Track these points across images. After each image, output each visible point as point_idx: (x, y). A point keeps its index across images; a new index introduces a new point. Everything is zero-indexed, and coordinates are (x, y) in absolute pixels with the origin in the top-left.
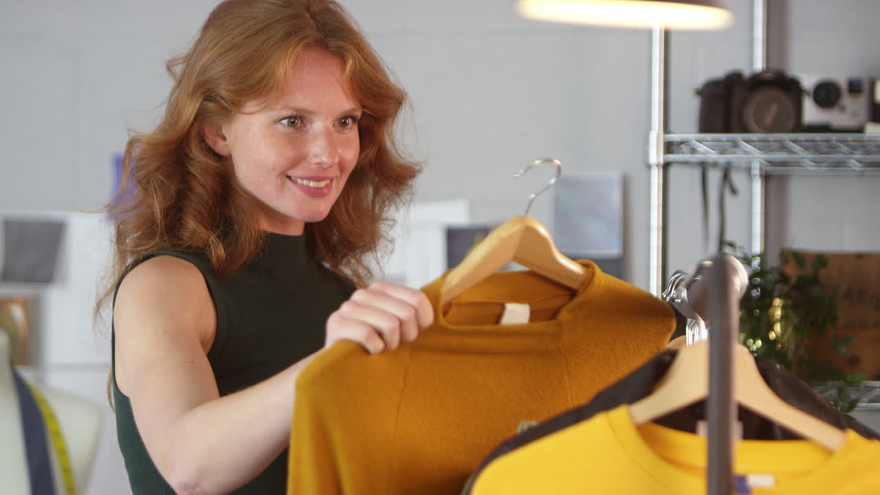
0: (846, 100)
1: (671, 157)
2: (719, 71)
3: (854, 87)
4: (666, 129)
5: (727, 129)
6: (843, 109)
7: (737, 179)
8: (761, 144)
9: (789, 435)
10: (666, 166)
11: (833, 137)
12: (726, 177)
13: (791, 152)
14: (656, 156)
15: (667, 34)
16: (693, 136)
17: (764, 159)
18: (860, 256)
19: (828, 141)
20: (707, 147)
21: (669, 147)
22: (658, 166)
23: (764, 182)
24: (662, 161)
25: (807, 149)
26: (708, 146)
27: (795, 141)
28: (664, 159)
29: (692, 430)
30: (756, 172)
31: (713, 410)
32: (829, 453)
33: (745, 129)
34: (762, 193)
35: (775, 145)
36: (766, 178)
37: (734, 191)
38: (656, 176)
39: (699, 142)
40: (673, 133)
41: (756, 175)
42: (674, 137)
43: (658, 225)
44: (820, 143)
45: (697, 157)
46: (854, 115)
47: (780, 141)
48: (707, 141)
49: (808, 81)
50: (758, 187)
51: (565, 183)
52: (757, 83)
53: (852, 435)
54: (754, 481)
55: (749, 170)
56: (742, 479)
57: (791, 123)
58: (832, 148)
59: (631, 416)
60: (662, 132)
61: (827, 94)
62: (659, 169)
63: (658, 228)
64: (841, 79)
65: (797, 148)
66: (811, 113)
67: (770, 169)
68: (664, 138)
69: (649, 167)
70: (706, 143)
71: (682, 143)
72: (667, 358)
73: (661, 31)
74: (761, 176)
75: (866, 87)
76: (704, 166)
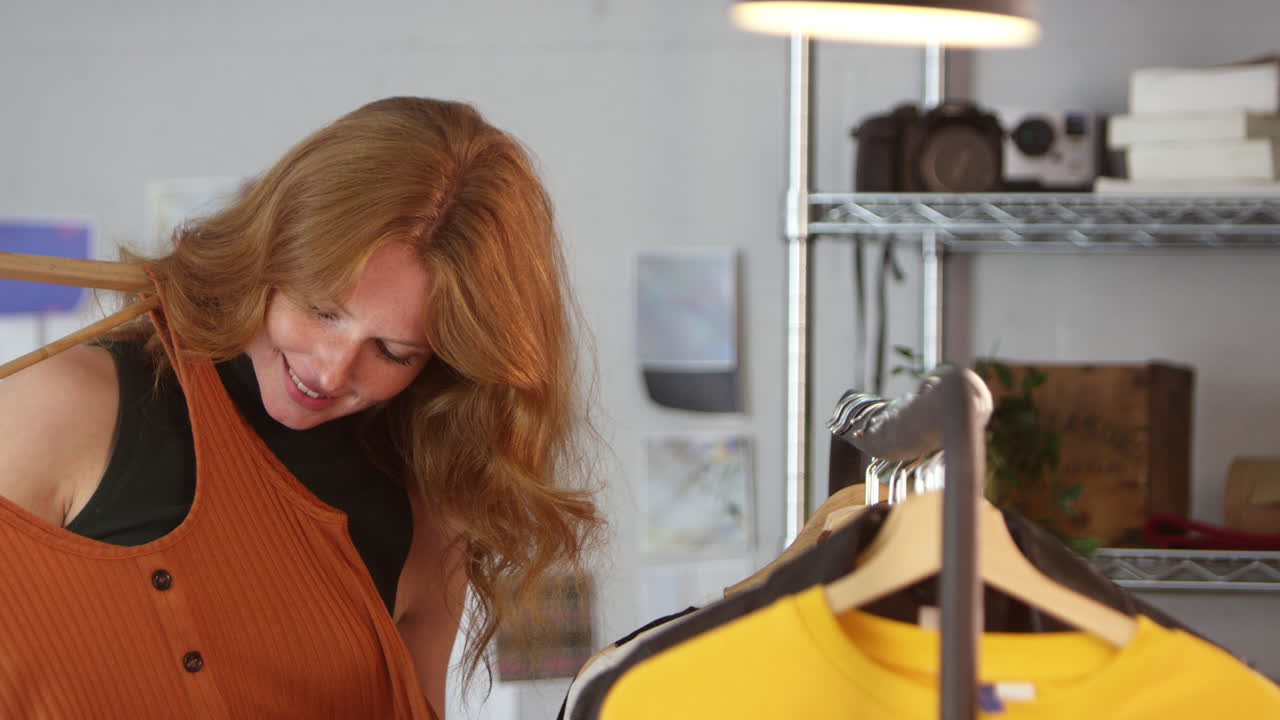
0: (1064, 145)
1: (819, 226)
2: (883, 103)
3: (1074, 127)
4: (811, 186)
5: (896, 186)
6: (1058, 157)
7: (904, 257)
8: (947, 207)
9: (1053, 625)
10: (811, 240)
11: (1054, 198)
12: (887, 256)
13: (992, 220)
14: (797, 224)
15: (813, 45)
16: (848, 197)
17: (948, 230)
18: (1088, 369)
19: (1045, 204)
20: (869, 213)
21: (816, 212)
22: (800, 238)
23: (941, 263)
24: (805, 233)
25: (1014, 214)
26: (872, 211)
27: (999, 205)
28: (809, 229)
29: (912, 619)
30: (930, 247)
31: (948, 591)
32: (1113, 649)
33: (922, 187)
34: (939, 279)
35: (970, 211)
36: (945, 255)
37: (899, 276)
38: (797, 254)
39: (860, 205)
40: (822, 192)
41: (929, 253)
42: (823, 198)
43: (800, 324)
44: (1033, 207)
45: (850, 227)
46: (1074, 166)
47: (976, 204)
48: (871, 204)
49: (1010, 118)
50: (932, 269)
51: (652, 265)
52: (939, 121)
53: (1145, 624)
54: (1004, 691)
55: (919, 245)
56: (989, 689)
57: (989, 178)
58: (1051, 215)
59: (828, 602)
60: (805, 190)
61: (1035, 137)
62: (800, 242)
63: (800, 329)
64: (1056, 115)
65: (998, 213)
66: (1016, 164)
67: (954, 243)
68: (809, 199)
69: (786, 241)
70: (868, 206)
71: (835, 206)
72: (875, 518)
73: (803, 41)
74: (938, 253)
75: (1091, 126)
76: (859, 240)
